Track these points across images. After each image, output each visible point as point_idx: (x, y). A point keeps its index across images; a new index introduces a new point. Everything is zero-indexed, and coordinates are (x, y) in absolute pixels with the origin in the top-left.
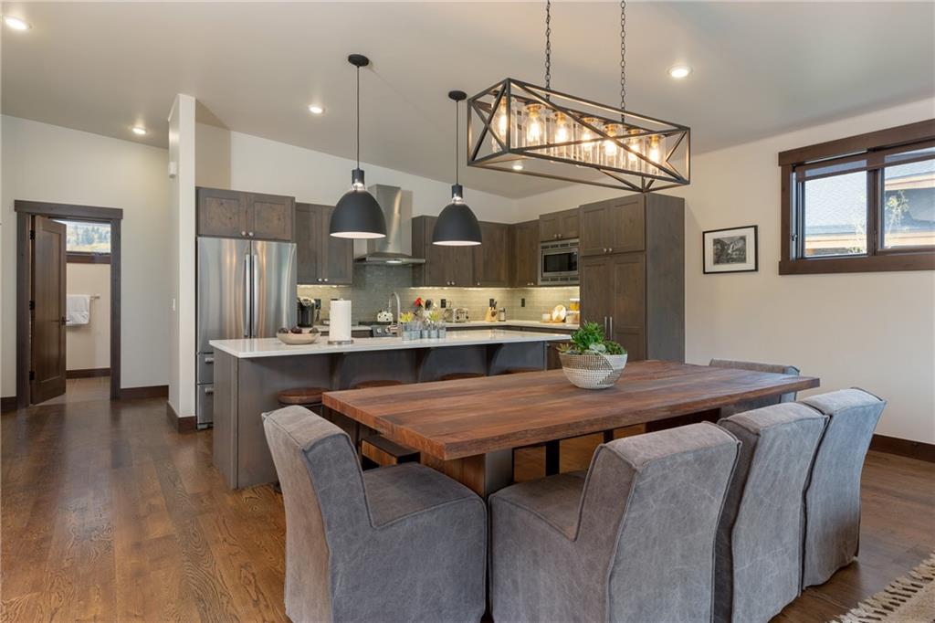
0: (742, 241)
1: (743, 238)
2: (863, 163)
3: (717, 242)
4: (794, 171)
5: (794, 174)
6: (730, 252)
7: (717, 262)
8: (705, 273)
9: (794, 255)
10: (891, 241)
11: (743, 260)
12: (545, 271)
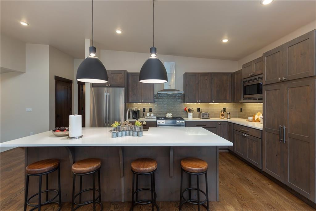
12: (245, 94)
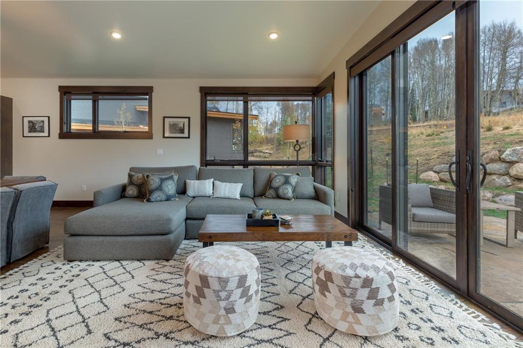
0: (42, 123)
1: (43, 122)
2: (91, 97)
3: (30, 122)
4: (65, 95)
5: (65, 97)
6: (36, 127)
7: (30, 131)
8: (23, 136)
9: (66, 131)
10: (102, 128)
11: (43, 132)
